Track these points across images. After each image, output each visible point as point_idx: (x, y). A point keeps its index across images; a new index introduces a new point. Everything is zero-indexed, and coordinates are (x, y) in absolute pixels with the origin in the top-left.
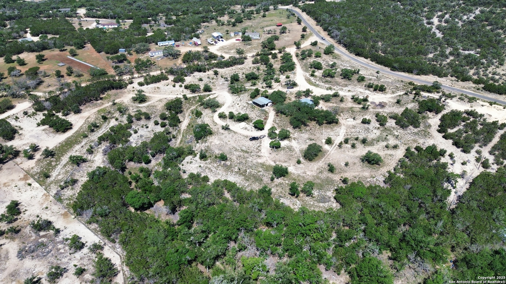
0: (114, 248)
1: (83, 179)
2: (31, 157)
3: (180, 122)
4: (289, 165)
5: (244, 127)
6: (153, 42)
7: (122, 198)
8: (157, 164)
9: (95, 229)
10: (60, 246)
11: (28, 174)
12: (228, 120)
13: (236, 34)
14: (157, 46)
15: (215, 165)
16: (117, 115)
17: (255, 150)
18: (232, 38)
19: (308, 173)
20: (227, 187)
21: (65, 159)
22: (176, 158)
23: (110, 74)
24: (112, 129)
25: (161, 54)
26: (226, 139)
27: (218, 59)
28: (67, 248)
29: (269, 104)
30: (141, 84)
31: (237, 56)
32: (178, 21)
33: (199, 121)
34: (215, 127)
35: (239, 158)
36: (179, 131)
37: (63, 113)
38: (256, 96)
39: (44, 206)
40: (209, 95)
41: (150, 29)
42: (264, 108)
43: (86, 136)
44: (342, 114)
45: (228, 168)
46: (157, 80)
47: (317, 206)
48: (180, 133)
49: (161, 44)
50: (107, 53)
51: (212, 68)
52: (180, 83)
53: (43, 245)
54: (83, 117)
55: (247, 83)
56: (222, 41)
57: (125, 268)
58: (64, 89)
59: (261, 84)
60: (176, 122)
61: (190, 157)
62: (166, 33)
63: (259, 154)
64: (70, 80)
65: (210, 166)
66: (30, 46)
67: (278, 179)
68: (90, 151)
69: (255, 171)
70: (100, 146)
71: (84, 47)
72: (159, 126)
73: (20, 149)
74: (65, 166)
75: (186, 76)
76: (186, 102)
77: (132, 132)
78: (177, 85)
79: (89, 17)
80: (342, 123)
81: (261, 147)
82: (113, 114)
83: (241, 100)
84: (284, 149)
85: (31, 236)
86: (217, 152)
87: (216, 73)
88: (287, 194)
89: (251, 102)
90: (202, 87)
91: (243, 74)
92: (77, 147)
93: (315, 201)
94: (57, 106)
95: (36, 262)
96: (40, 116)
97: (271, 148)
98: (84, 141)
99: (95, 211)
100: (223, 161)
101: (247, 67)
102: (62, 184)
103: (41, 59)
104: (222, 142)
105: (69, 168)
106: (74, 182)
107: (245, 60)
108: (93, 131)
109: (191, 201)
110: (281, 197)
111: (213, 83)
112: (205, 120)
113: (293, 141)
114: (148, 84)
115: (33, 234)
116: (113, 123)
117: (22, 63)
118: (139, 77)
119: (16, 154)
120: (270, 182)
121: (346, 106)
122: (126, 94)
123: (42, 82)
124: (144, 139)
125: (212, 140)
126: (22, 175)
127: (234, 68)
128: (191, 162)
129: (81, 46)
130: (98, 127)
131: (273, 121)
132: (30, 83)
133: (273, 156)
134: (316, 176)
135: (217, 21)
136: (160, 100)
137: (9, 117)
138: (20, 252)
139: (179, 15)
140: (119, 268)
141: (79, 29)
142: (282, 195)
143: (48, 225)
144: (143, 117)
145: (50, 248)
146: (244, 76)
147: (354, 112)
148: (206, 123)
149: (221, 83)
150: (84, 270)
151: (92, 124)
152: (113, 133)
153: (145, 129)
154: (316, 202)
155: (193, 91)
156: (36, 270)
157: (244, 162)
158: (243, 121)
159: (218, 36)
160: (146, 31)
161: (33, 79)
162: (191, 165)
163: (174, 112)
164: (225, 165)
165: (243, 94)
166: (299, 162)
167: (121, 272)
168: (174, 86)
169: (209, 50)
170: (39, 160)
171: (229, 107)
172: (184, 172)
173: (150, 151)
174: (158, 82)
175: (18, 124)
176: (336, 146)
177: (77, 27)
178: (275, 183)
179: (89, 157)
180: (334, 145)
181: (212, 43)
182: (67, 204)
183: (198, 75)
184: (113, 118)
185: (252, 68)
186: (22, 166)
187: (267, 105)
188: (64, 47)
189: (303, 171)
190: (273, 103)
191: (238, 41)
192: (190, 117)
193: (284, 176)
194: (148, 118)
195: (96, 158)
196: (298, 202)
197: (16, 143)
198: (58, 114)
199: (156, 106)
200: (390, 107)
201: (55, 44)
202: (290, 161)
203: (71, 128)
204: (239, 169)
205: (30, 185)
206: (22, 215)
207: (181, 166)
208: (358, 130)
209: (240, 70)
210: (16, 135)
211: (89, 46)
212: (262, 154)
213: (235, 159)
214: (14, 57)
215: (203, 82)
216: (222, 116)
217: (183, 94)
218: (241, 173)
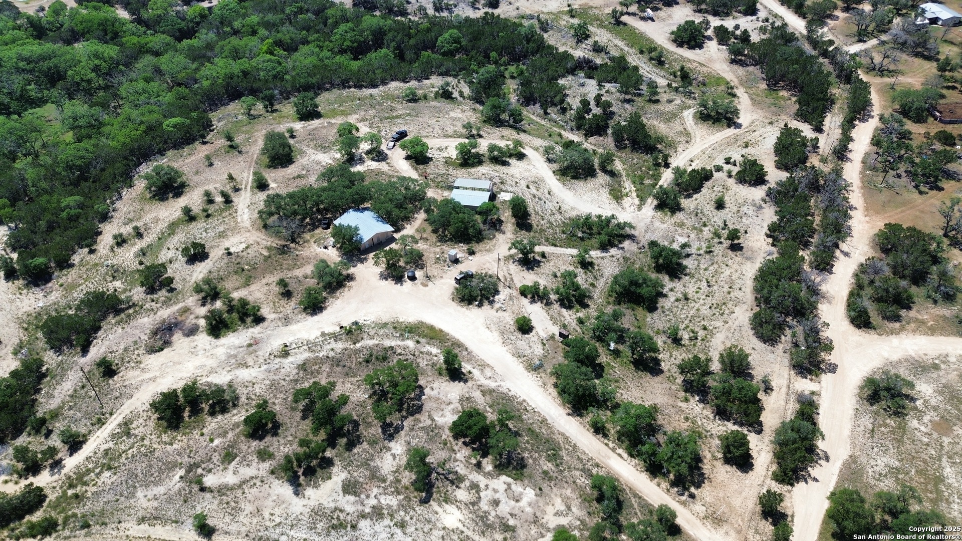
17: (379, 125)
26: (448, 122)
35: (391, 108)
44: (266, 253)
63: (367, 123)
69: (347, 104)
80: (254, 232)
121: (264, 281)
147: (236, 273)
166: (292, 136)
176: (243, 187)
180: (249, 188)
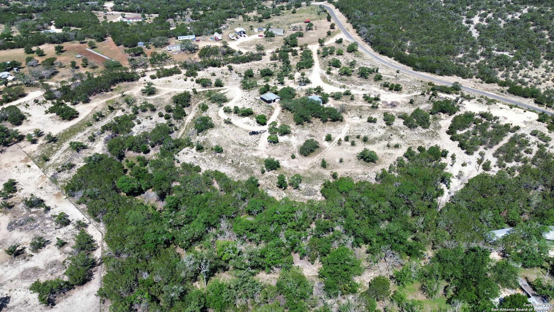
0: (97, 227)
1: (80, 164)
2: (34, 142)
3: (185, 115)
4: (283, 159)
5: (247, 121)
6: (174, 36)
7: (113, 183)
8: (155, 155)
9: (83, 209)
10: (47, 221)
11: (29, 157)
12: (233, 114)
13: (260, 30)
14: (177, 40)
15: (210, 157)
16: (124, 106)
17: (253, 144)
18: (255, 33)
19: (300, 168)
20: (217, 177)
21: (66, 145)
22: (173, 148)
23: (124, 66)
24: (116, 119)
25: (178, 48)
26: (226, 132)
27: (234, 54)
28: (54, 224)
29: (277, 100)
30: (153, 77)
31: (256, 52)
32: (204, 15)
33: (204, 115)
34: (218, 121)
35: (234, 151)
36: (183, 124)
37: (72, 102)
38: (265, 92)
39: (40, 186)
40: (220, 90)
41: (174, 24)
42: (271, 104)
43: (90, 125)
44: (349, 112)
45: (222, 160)
46: (169, 73)
47: (301, 199)
48: (183, 126)
49: (181, 39)
50: (126, 46)
51: (228, 63)
52: (192, 77)
53: (33, 220)
54: (90, 107)
55: (260, 79)
56: (244, 36)
57: (105, 244)
58: (76, 80)
59: (275, 80)
60: (181, 115)
61: (188, 148)
62: (189, 28)
63: (255, 148)
64: (83, 71)
65: (205, 157)
66: (51, 38)
67: (269, 171)
68: (92, 139)
69: (248, 164)
70: (102, 135)
71: (104, 40)
72: (163, 118)
73: (26, 134)
74: (65, 151)
75: (200, 70)
76: (195, 97)
77: (136, 123)
78: (189, 79)
79: (115, 11)
80: (347, 121)
81: (260, 141)
82: (121, 105)
83: (250, 96)
84: (282, 144)
85: (23, 212)
86: (214, 144)
87: (231, 69)
88: (275, 186)
89: (259, 98)
90: (213, 82)
91: (259, 70)
92: (80, 135)
93: (301, 193)
94: (67, 95)
95: (23, 234)
96: (49, 105)
97: (268, 143)
98: (88, 129)
99: (85, 192)
100: (218, 153)
101: (264, 64)
102: (60, 167)
103: (60, 50)
104: (221, 135)
105: (69, 153)
106: (72, 166)
107: (263, 57)
108: (98, 120)
109: (179, 189)
110: (268, 188)
111: (226, 78)
112: (209, 113)
113: (293, 136)
114: (159, 77)
115: (25, 210)
116: (119, 113)
117: (41, 54)
118: (152, 70)
119: (21, 138)
120: (260, 174)
121: (356, 105)
122: (137, 87)
123: (57, 72)
124: (146, 130)
125: (212, 133)
126: (23, 158)
127: (250, 63)
128: (187, 153)
129: (101, 39)
130: (103, 116)
131: (277, 117)
132: (45, 72)
133: (269, 150)
134: (307, 170)
135: (244, 17)
136: (169, 94)
137: (20, 104)
138: (10, 225)
139: (208, 10)
140: (99, 244)
141: (103, 22)
142: (270, 187)
143: (40, 203)
144: (149, 109)
145: (38, 222)
146: (259, 72)
147: (362, 110)
148: (210, 117)
149: (234, 79)
150: (66, 243)
151: (98, 114)
152: (117, 123)
153: (149, 120)
154: (302, 195)
155: (204, 86)
156: (22, 240)
157: (239, 154)
158: (246, 116)
159: (240, 32)
160: (169, 25)
161: (48, 69)
162: (187, 156)
163: (180, 105)
164: (220, 157)
165: (254, 90)
166: (293, 157)
167: (100, 248)
168: (185, 80)
169: (228, 46)
170: (42, 145)
171: (236, 102)
172: (178, 162)
173: (150, 142)
174: (171, 75)
175: (27, 111)
176: (336, 143)
177: (101, 19)
178: (266, 176)
179: (90, 144)
180: (334, 142)
181: (233, 38)
182: (62, 186)
183: (211, 69)
184: (120, 109)
185: (269, 64)
186: (24, 149)
187: (274, 101)
188: (84, 39)
189: (295, 165)
190: (281, 99)
191: (261, 37)
192: (197, 111)
193: (276, 169)
194: (153, 110)
195: (97, 146)
196: (284, 194)
197: (23, 129)
198: (66, 103)
199: (163, 99)
200: (402, 107)
201: (76, 36)
202: (285, 156)
203: (77, 117)
204: (233, 162)
205: (29, 166)
206: (17, 193)
207: (176, 157)
208: (362, 128)
209: (256, 66)
210: (24, 121)
211: (109, 39)
212: (258, 148)
213: (231, 152)
214: (34, 48)
215: (215, 77)
216: (227, 111)
217: (193, 88)
218: (234, 165)
